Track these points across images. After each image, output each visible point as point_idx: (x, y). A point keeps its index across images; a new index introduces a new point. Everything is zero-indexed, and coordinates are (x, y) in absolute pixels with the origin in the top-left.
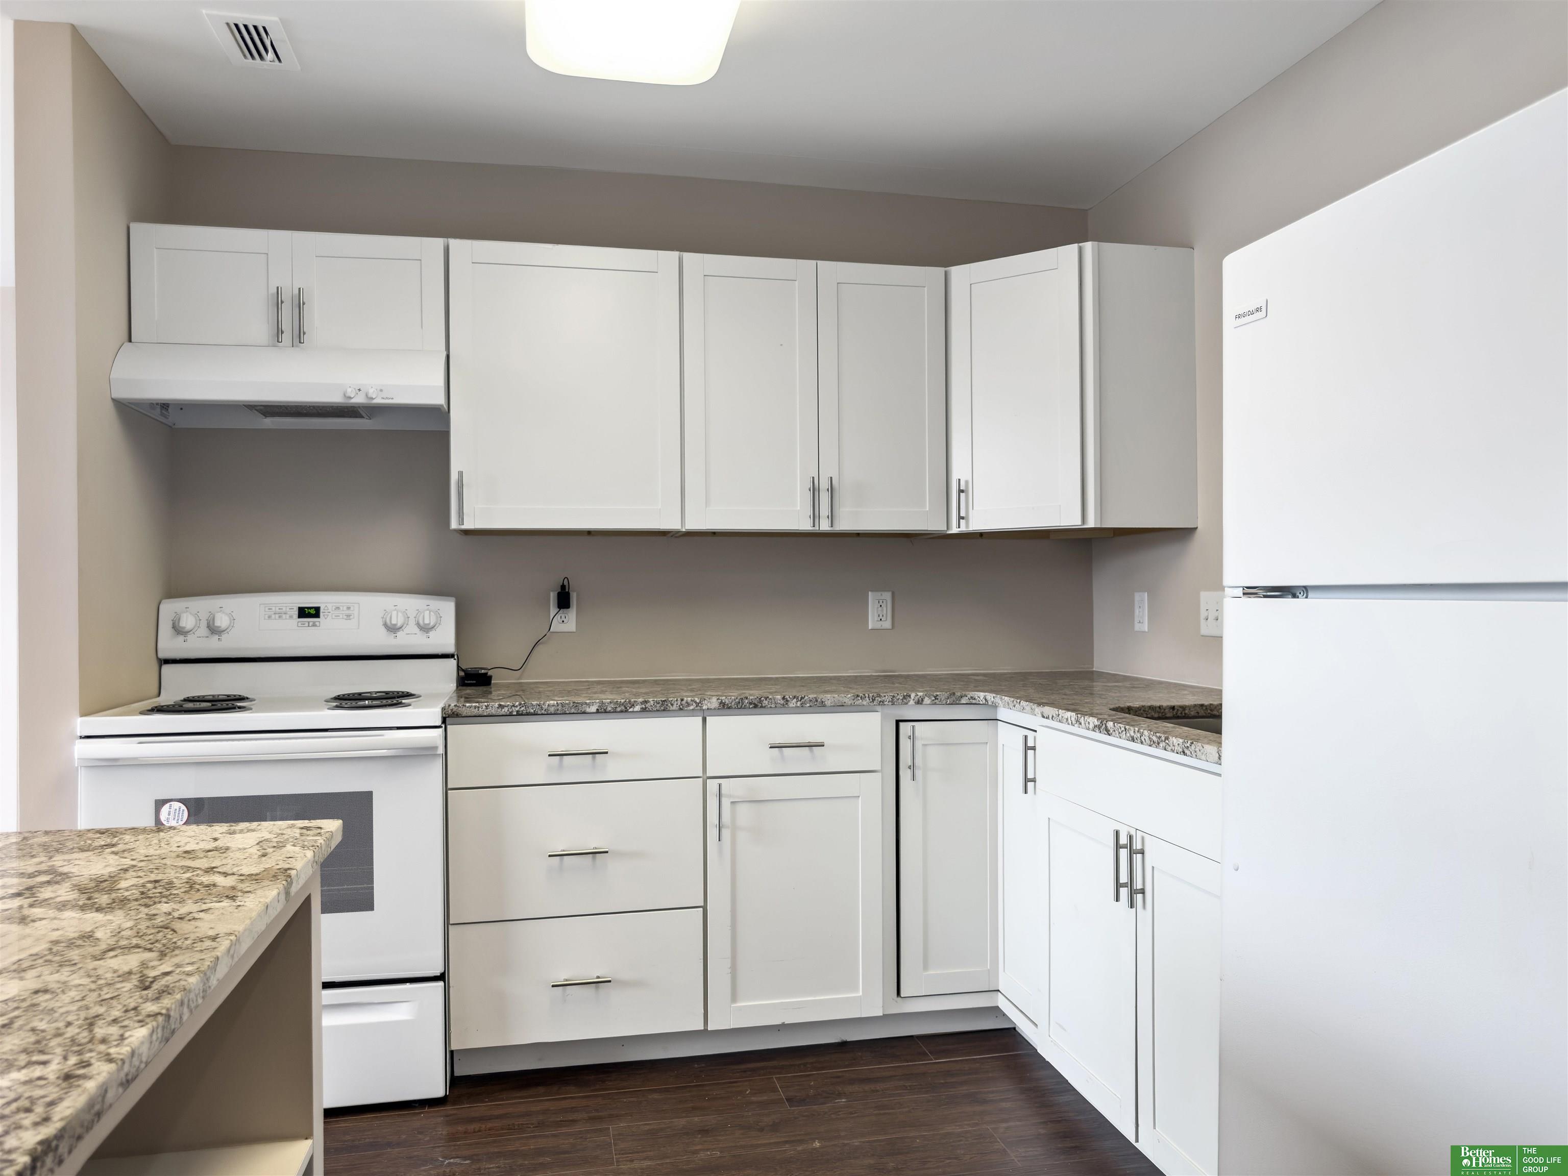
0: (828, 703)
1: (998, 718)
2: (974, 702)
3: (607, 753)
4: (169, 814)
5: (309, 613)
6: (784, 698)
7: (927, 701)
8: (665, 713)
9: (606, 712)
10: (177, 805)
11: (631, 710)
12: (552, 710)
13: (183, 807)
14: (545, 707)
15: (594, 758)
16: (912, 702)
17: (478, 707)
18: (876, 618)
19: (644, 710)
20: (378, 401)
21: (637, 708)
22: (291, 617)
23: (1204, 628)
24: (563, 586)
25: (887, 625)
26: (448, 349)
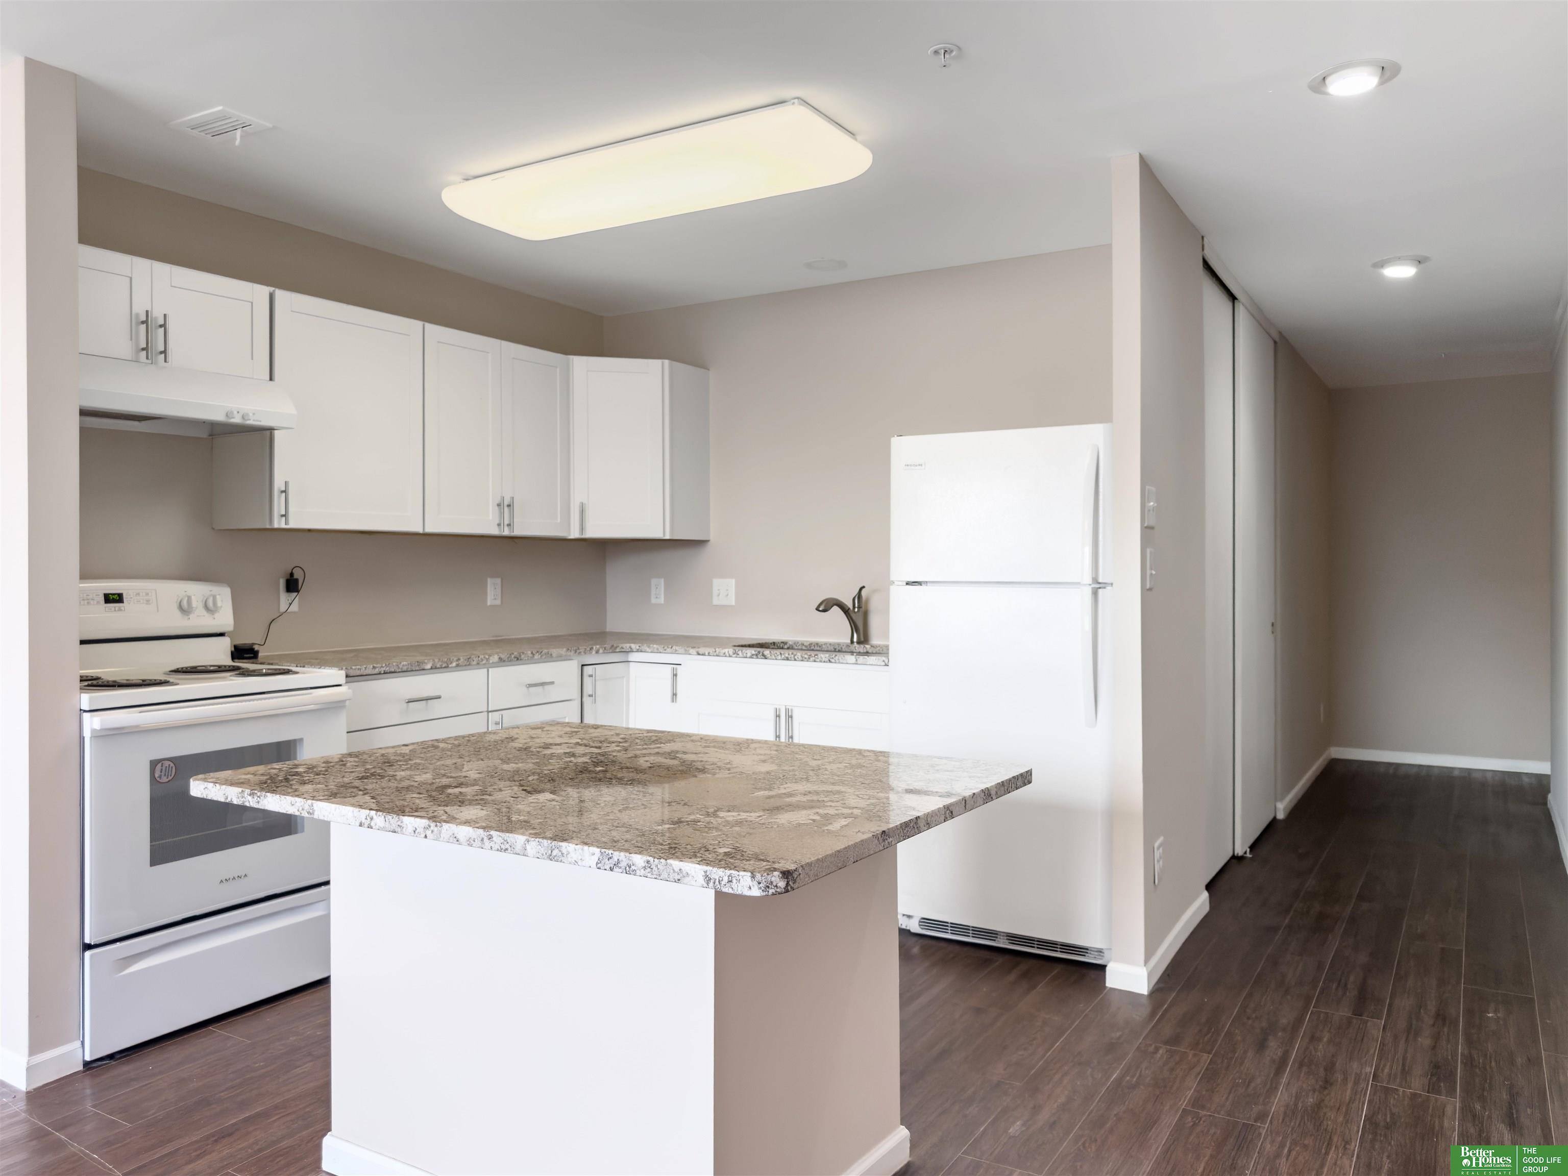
0: (554, 655)
1: (629, 660)
2: (623, 650)
3: (439, 697)
4: (161, 772)
5: (113, 599)
6: (532, 653)
7: (601, 651)
8: (469, 667)
9: (436, 668)
10: (167, 763)
11: (450, 666)
12: (405, 668)
13: (172, 765)
14: (401, 666)
15: (427, 703)
16: (594, 652)
17: (360, 669)
18: (493, 598)
19: (458, 665)
20: (251, 422)
21: (454, 664)
22: (98, 603)
23: (716, 601)
24: (292, 574)
25: (498, 602)
26: (271, 379)
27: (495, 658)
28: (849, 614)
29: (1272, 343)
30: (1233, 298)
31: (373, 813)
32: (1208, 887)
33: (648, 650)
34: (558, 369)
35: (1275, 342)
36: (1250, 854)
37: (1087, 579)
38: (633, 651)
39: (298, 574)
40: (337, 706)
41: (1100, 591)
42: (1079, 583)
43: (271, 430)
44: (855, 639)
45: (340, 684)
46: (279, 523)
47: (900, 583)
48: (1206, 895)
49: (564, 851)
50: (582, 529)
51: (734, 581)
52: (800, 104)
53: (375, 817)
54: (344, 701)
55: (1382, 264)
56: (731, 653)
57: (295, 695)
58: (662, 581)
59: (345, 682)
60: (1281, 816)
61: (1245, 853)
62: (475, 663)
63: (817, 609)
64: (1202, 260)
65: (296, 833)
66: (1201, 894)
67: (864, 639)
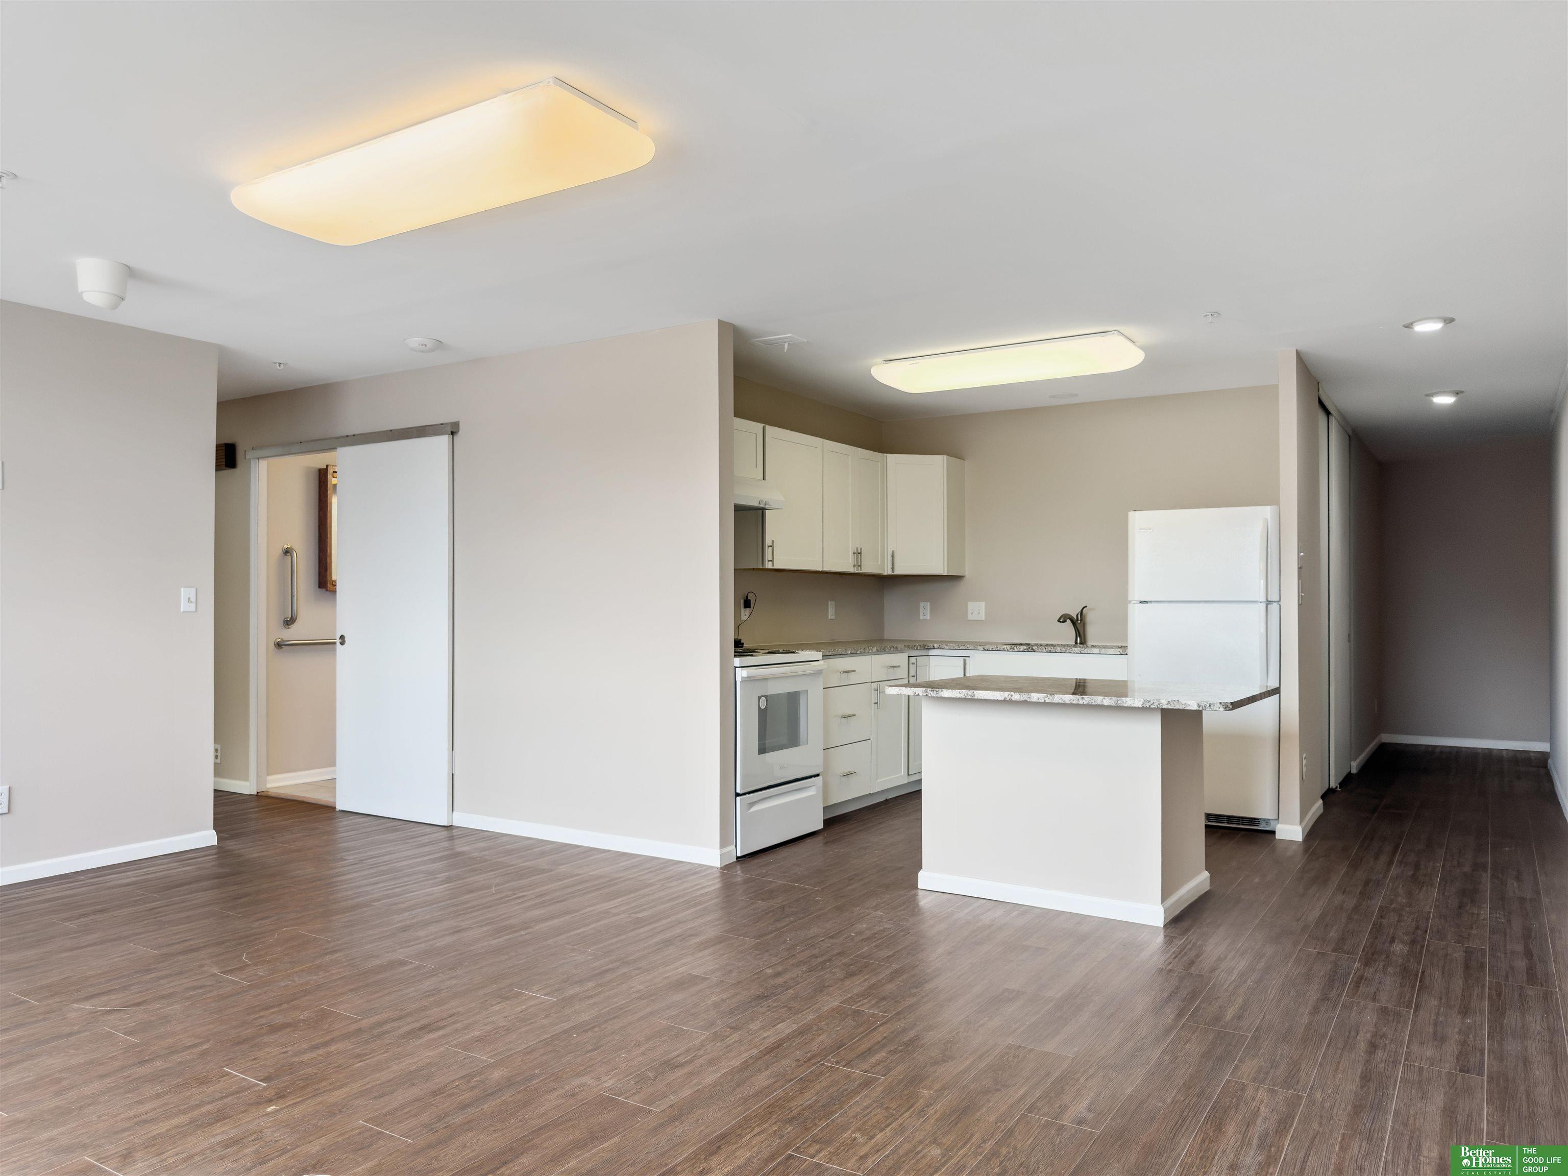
1: (930, 655)
2: (928, 648)
3: (855, 671)
4: (762, 704)
6: (890, 647)
7: (919, 647)
8: (865, 654)
9: (852, 654)
10: (762, 699)
12: (840, 653)
13: (765, 700)
15: (850, 674)
16: (916, 648)
17: (827, 652)
18: (831, 614)
20: (755, 505)
21: (859, 652)
23: (970, 617)
24: (747, 597)
25: (833, 617)
26: (764, 479)
27: (875, 650)
28: (1075, 624)
29: (1347, 438)
30: (1328, 413)
31: (1012, 693)
32: (1323, 797)
33: (946, 647)
34: (879, 463)
35: (1349, 436)
36: (1340, 788)
37: (1263, 599)
38: (935, 649)
39: (751, 597)
40: (819, 673)
41: (1269, 605)
42: (1256, 601)
43: (763, 510)
44: (1078, 642)
45: (818, 659)
46: (769, 565)
47: (1135, 602)
48: (1321, 801)
49: (1124, 701)
50: (893, 568)
51: (984, 603)
52: (1118, 335)
53: (1014, 695)
54: (822, 670)
55: (1432, 395)
56: (1009, 649)
57: (802, 665)
58: (929, 603)
59: (822, 658)
60: (1354, 771)
61: (1337, 787)
62: (867, 651)
63: (1059, 621)
64: (1318, 398)
65: (799, 746)
66: (1318, 801)
67: (1083, 642)
